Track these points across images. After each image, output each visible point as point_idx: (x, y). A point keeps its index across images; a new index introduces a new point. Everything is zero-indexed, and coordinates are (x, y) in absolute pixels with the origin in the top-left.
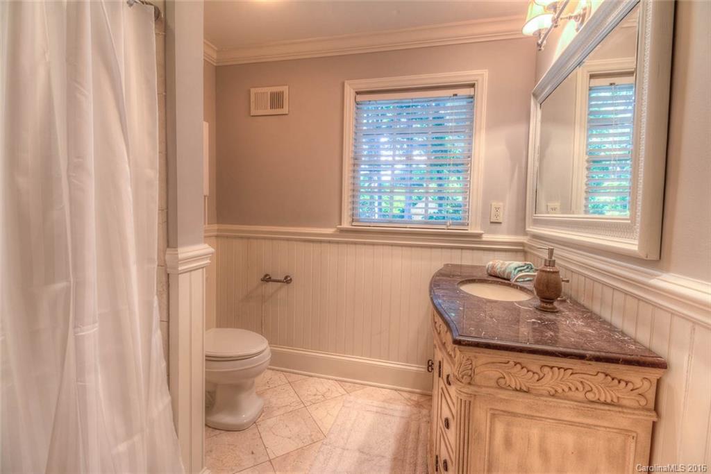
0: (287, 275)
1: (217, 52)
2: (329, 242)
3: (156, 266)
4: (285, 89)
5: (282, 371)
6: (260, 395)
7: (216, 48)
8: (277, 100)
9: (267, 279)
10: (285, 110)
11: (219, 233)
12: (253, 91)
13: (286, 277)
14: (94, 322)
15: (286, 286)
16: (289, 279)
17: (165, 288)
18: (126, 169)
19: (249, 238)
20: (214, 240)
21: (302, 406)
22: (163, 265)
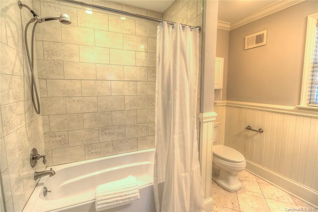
0: (260, 128)
1: (230, 24)
2: (290, 114)
3: (196, 119)
4: (265, 32)
5: (255, 175)
6: (241, 181)
7: (230, 23)
8: (259, 39)
9: (249, 128)
10: (264, 43)
11: (227, 104)
12: (247, 37)
13: (260, 129)
14: (177, 134)
15: (259, 134)
16: (261, 130)
17: (199, 126)
18: (187, 87)
19: (241, 108)
20: (225, 107)
21: (263, 197)
22: (198, 118)
